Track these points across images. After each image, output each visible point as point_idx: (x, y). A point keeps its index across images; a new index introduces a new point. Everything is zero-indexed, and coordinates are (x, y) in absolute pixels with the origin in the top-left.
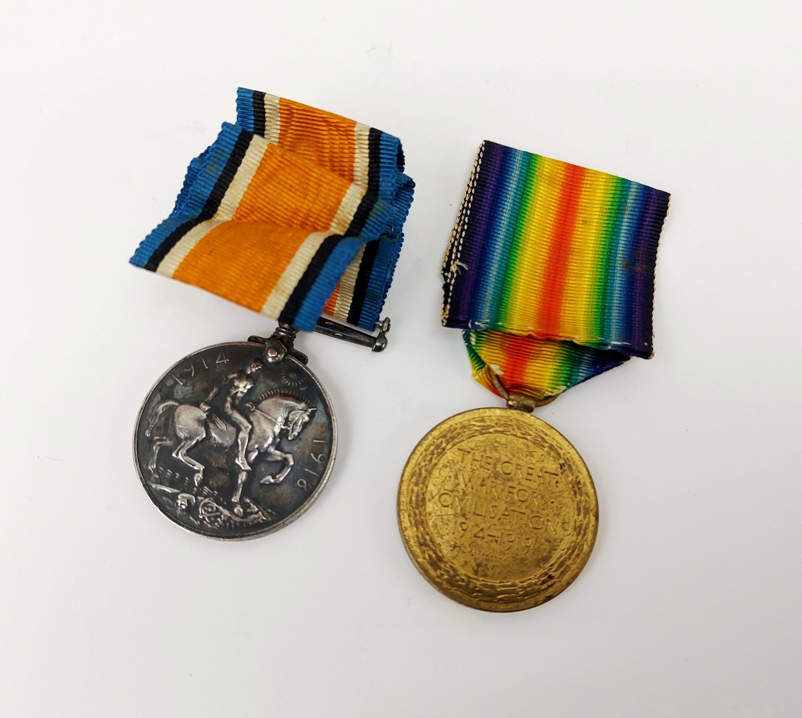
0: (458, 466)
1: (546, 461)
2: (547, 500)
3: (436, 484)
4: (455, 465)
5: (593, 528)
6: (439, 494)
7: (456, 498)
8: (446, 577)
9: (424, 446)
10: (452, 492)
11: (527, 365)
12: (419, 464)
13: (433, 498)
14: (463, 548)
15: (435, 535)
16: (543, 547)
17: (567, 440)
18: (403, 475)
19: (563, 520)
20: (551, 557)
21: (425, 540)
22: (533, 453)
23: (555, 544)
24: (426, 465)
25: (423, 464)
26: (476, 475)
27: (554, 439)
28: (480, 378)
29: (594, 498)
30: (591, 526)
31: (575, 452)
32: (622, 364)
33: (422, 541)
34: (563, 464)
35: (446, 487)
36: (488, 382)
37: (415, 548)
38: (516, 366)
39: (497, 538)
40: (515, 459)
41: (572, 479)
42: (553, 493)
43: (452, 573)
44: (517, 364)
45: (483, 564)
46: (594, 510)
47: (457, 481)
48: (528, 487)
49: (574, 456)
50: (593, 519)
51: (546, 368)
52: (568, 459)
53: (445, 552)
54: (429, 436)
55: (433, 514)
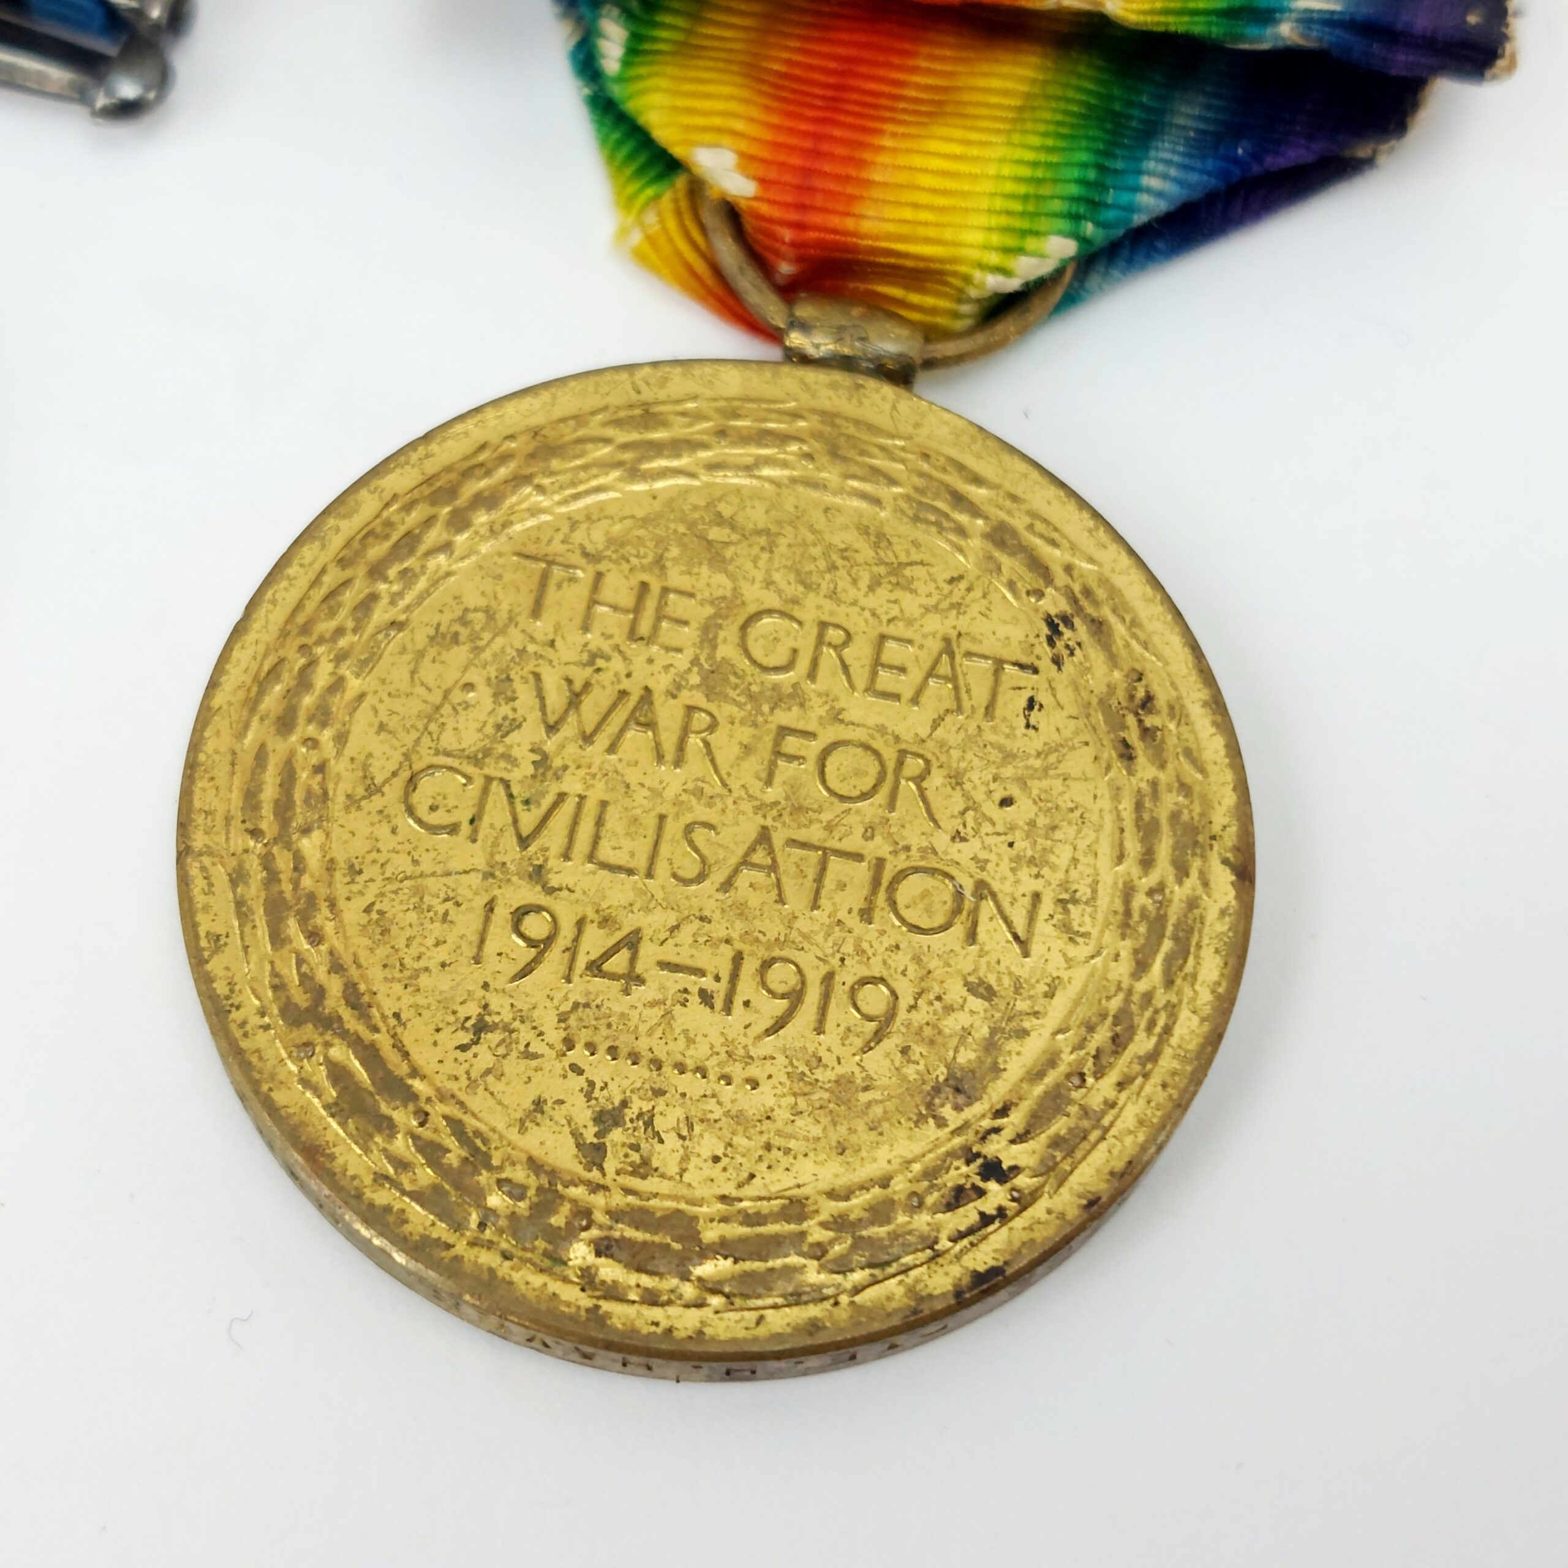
0: (516, 639)
1: (974, 610)
2: (979, 795)
3: (393, 723)
4: (503, 631)
5: (1222, 927)
6: (405, 775)
7: (497, 788)
8: (426, 1175)
9: (336, 542)
10: (476, 760)
11: (880, 149)
12: (305, 629)
13: (373, 790)
14: (525, 1034)
15: (376, 974)
16: (952, 1024)
17: (1083, 504)
18: (213, 684)
19: (1064, 885)
20: (996, 1070)
21: (320, 993)
22: (908, 572)
23: (1022, 1005)
24: (340, 632)
25: (326, 627)
26: (605, 678)
27: (1014, 498)
28: (650, 239)
29: (1229, 776)
30: (1212, 914)
31: (1125, 560)
32: (1369, 163)
33: (301, 999)
34: (1067, 621)
35: (448, 740)
36: (691, 256)
37: (261, 1039)
38: (817, 154)
39: (707, 982)
40: (812, 600)
41: (1111, 689)
42: (1009, 757)
43: (455, 1155)
44: (825, 147)
45: (630, 1113)
46: (1231, 836)
47: (505, 710)
48: (882, 729)
49: (1119, 581)
50: (1223, 879)
51: (976, 159)
52: (1087, 592)
53: (424, 1057)
54: (364, 493)
55: (371, 871)
